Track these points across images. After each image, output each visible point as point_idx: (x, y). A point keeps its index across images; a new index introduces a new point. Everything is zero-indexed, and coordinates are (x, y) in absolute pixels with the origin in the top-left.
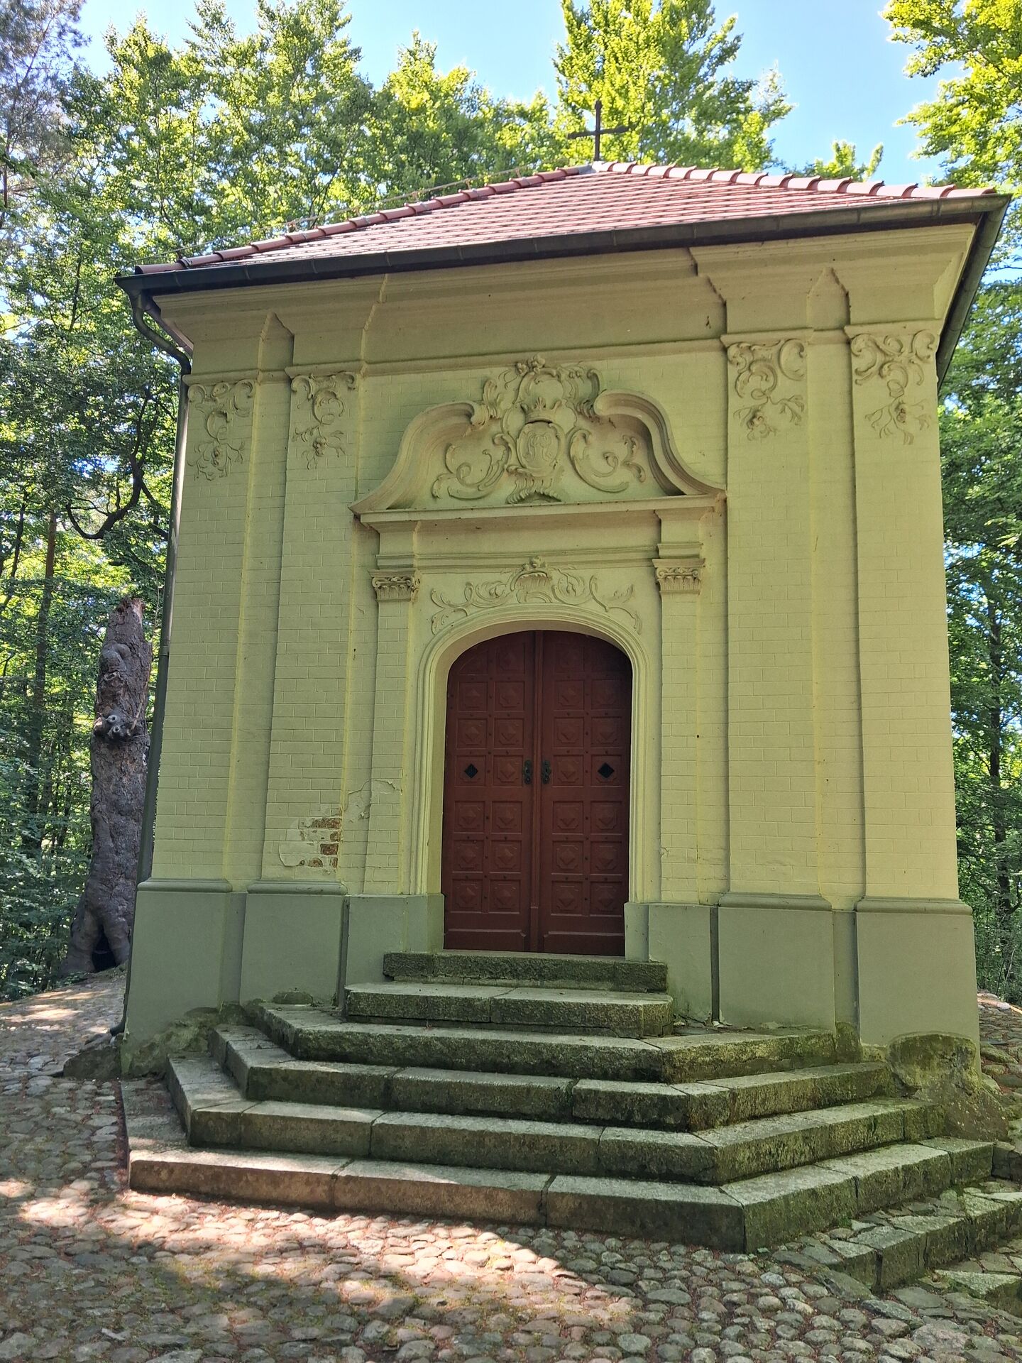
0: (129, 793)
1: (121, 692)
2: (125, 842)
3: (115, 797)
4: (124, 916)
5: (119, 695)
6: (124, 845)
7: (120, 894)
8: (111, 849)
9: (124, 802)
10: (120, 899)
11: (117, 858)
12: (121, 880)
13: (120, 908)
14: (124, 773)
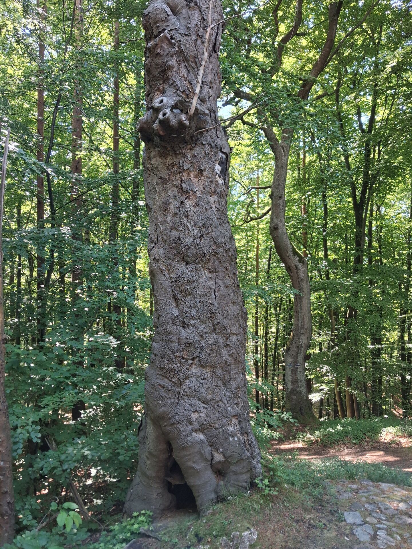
0: (195, 225)
1: (173, 62)
2: (195, 305)
3: (175, 234)
4: (202, 430)
5: (170, 68)
6: (193, 312)
7: (193, 393)
8: (173, 319)
9: (189, 241)
10: (194, 401)
11: (184, 334)
12: (194, 370)
13: (194, 416)
14: (185, 193)
